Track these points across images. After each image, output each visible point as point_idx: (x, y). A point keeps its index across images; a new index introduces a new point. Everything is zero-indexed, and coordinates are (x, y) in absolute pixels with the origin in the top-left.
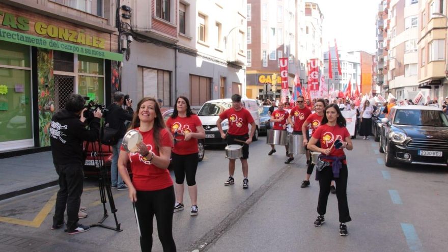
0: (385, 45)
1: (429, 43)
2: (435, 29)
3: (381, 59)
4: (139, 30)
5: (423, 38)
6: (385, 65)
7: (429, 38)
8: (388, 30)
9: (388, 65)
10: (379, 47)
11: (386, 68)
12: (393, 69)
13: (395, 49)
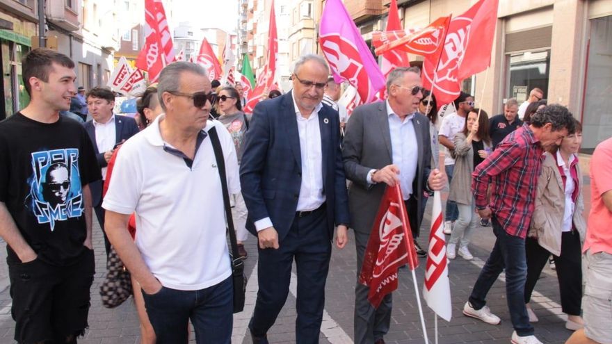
0: (249, 27)
1: (299, 40)
2: (305, 28)
3: (245, 42)
4: (54, 19)
5: (295, 33)
6: (250, 50)
7: (300, 35)
8: (254, 12)
9: (255, 51)
10: (241, 28)
11: (251, 55)
12: (261, 57)
13: (263, 35)
